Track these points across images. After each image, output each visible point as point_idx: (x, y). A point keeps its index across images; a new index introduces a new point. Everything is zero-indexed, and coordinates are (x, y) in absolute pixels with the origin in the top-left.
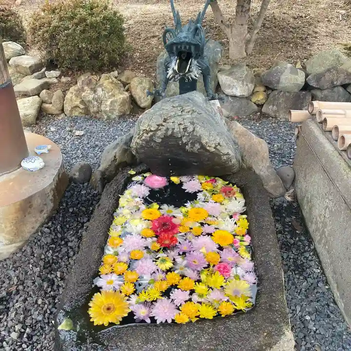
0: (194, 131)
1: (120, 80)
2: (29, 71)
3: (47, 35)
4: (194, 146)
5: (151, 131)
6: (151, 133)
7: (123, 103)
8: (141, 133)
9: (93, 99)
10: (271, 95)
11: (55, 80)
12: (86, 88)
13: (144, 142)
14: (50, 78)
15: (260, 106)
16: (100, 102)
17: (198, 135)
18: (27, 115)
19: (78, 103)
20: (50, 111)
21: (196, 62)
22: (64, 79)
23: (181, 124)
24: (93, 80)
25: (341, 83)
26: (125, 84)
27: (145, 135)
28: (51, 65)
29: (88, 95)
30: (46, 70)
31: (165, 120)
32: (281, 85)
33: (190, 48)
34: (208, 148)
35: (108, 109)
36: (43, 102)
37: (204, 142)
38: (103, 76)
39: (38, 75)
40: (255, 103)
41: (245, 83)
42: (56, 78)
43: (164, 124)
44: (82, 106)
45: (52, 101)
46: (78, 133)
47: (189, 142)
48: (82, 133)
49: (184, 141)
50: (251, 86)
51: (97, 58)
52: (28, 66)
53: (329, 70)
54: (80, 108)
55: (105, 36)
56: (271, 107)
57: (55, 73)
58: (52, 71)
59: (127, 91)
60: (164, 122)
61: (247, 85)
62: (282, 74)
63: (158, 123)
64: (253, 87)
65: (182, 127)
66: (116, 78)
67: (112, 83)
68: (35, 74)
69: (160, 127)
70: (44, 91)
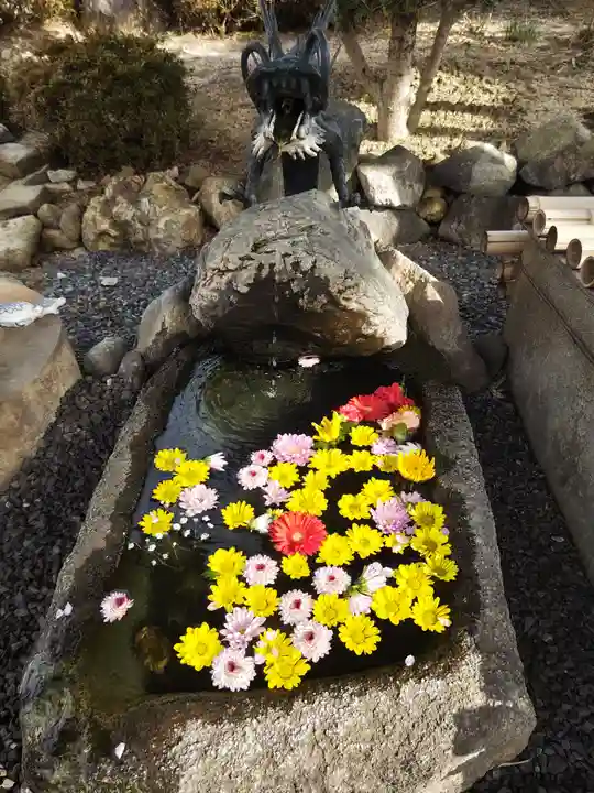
0: (314, 267)
1: (182, 184)
2: (17, 171)
3: (42, 100)
4: (316, 299)
5: (228, 270)
6: (229, 275)
7: (188, 224)
8: (209, 275)
9: (133, 219)
10: (454, 204)
11: (67, 187)
12: (119, 198)
13: (215, 294)
14: (57, 183)
15: (434, 224)
16: (147, 222)
17: (323, 276)
18: (14, 251)
19: (105, 225)
20: (58, 243)
21: (313, 121)
22: (81, 185)
23: (287, 255)
24: (133, 185)
25: (583, 176)
26: (192, 191)
27: (217, 279)
28: (57, 158)
29: (125, 211)
30: (47, 169)
31: (256, 248)
32: (473, 185)
33: (299, 85)
34: (344, 303)
35: (160, 236)
36: (44, 226)
37: (334, 290)
38: (151, 175)
39: (34, 178)
40: (425, 220)
41: (408, 183)
42: (69, 182)
43: (253, 255)
44: (113, 233)
45: (61, 225)
46: (106, 281)
47: (303, 291)
48: (114, 281)
49: (295, 290)
50: (418, 188)
51: (139, 142)
52: (15, 162)
53: (561, 153)
54: (110, 235)
55: (151, 100)
56: (454, 225)
57: (65, 174)
58: (60, 171)
59: (196, 203)
60: (253, 251)
61: (411, 186)
62: (475, 162)
63: (242, 255)
64: (422, 189)
65: (290, 260)
66: (176, 179)
67: (166, 188)
68: (30, 177)
69: (247, 263)
70: (45, 206)
